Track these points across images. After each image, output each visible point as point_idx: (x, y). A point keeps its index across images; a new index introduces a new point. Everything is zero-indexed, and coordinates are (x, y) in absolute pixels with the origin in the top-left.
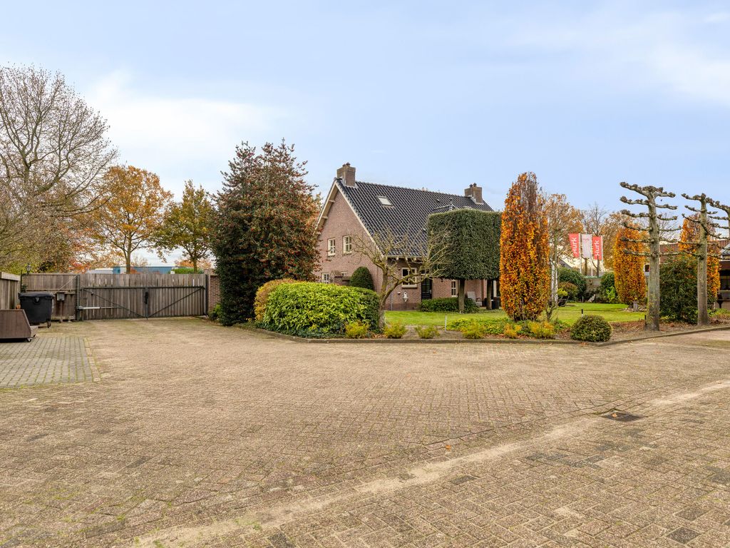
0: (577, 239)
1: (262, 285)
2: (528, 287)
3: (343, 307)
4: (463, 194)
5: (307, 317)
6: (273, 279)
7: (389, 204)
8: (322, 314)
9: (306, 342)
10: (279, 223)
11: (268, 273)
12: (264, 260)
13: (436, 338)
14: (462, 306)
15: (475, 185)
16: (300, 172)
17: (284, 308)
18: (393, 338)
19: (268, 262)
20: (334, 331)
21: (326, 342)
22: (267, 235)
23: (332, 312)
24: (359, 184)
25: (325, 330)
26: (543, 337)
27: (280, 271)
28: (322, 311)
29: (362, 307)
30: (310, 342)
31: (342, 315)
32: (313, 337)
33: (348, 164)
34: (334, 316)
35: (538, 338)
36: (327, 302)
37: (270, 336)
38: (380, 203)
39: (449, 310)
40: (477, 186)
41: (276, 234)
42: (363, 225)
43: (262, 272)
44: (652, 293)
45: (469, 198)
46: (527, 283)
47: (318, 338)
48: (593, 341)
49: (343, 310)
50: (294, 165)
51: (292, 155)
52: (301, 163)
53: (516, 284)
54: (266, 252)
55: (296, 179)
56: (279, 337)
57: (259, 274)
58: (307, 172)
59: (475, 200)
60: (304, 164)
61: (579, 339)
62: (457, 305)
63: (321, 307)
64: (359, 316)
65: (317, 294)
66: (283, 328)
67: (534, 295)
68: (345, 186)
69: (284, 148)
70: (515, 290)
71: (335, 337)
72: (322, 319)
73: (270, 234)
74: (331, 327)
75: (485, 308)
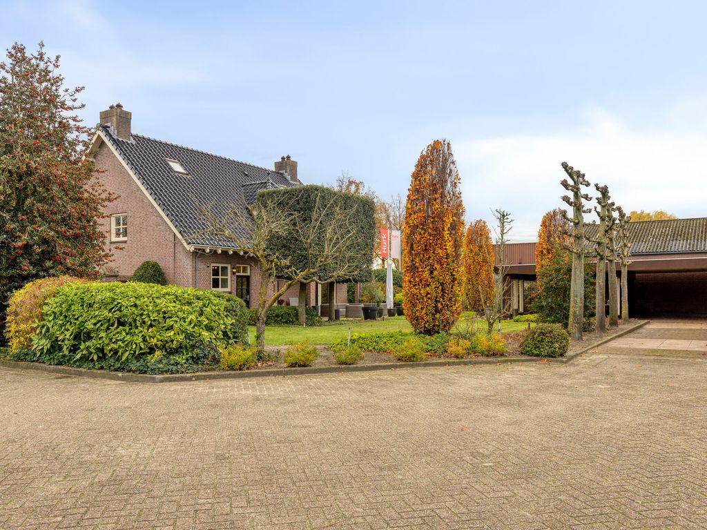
0: (387, 236)
1: (21, 287)
2: (443, 290)
3: (206, 322)
4: (272, 168)
5: (144, 340)
6: (37, 276)
7: (183, 171)
8: (172, 333)
9: (153, 380)
10: (46, 182)
11: (26, 267)
12: (19, 244)
13: (360, 364)
14: (303, 317)
15: (288, 157)
16: (69, 103)
17: (89, 325)
18: (300, 366)
19: (27, 247)
20: (196, 360)
21: (190, 379)
22: (21, 202)
23: (190, 329)
24: (135, 137)
25: (181, 359)
26: (494, 355)
27: (49, 264)
28: (171, 328)
29: (229, 321)
30: (161, 381)
31: (205, 334)
32: (162, 372)
33: (119, 106)
34: (192, 335)
35: (488, 356)
36: (180, 314)
37: (60, 375)
38: (171, 169)
39: (286, 322)
40: (292, 159)
41: (41, 200)
42: (151, 199)
43: (13, 264)
44: (576, 296)
45: (282, 174)
46: (442, 284)
47: (172, 374)
48: (555, 357)
49: (206, 326)
50: (61, 92)
51: (55, 73)
52: (72, 90)
53: (428, 286)
54: (23, 230)
55: (64, 113)
56: (80, 374)
57: (7, 268)
58: (83, 106)
59: (289, 178)
60: (77, 91)
61: (537, 355)
62: (297, 316)
63: (169, 322)
64: (225, 334)
65: (158, 301)
66: (85, 359)
67: (450, 300)
68: (116, 137)
69: (41, 59)
70: (428, 294)
71: (203, 370)
72: (172, 341)
73: (28, 201)
74: (190, 354)
75: (326, 319)
